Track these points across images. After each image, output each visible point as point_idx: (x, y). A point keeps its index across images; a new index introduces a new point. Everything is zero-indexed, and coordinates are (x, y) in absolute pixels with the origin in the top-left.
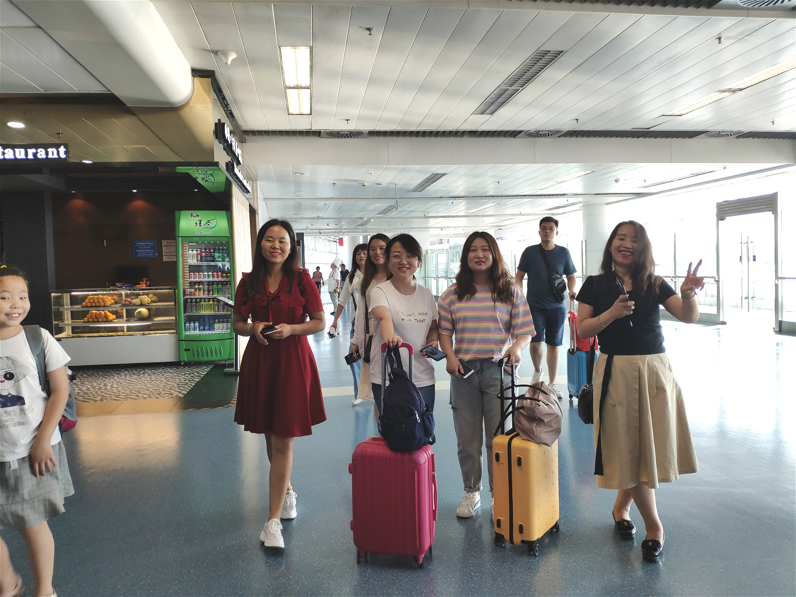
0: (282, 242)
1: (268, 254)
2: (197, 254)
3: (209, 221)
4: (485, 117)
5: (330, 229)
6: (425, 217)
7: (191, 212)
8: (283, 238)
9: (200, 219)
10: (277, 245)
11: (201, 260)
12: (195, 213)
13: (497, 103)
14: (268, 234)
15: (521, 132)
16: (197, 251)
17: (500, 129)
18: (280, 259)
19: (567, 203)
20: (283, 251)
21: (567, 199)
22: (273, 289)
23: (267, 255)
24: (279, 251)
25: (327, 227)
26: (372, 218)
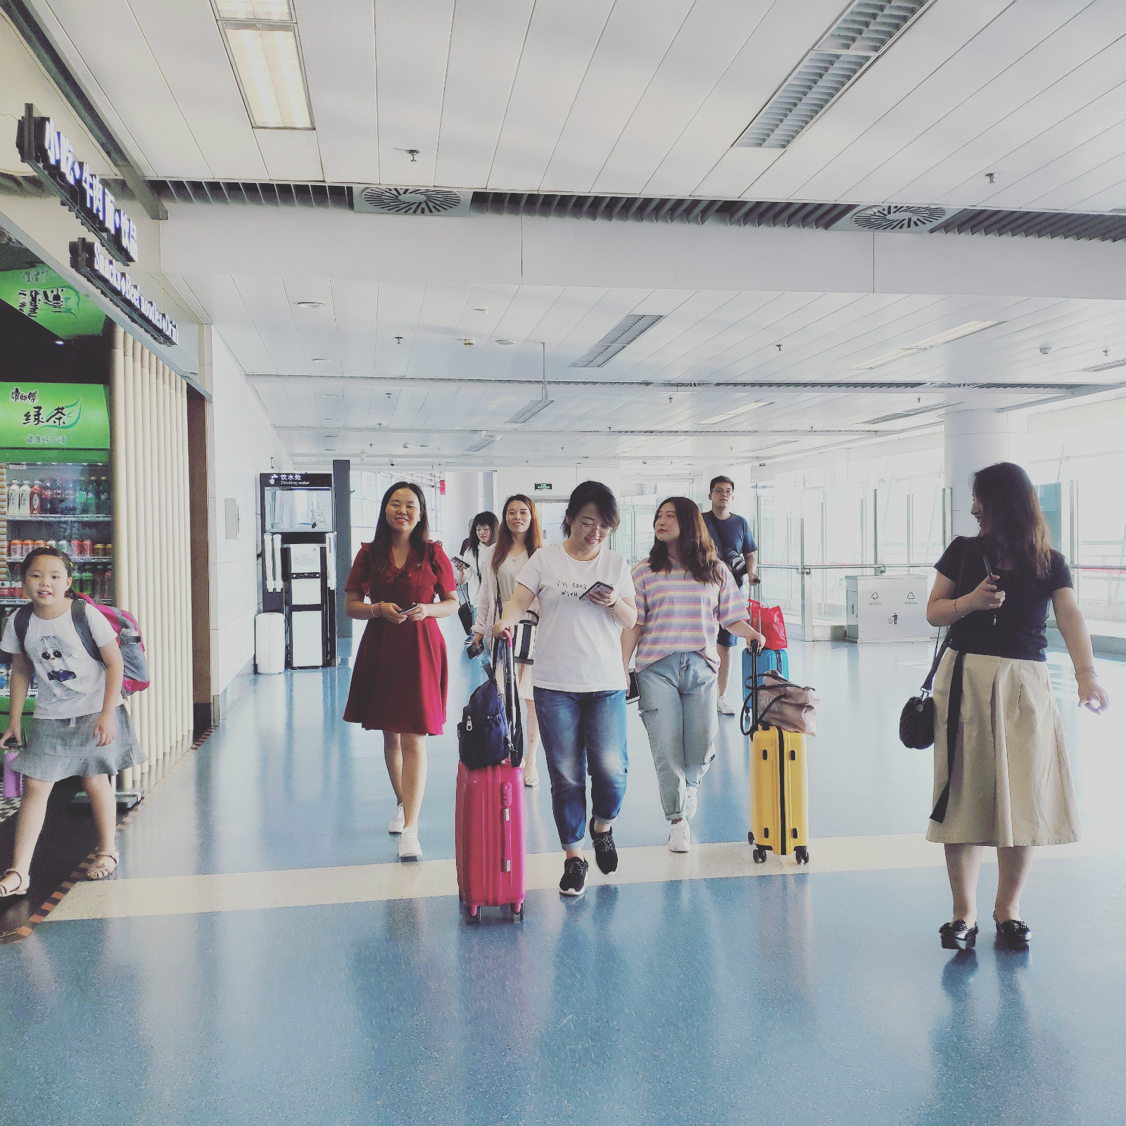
0: (410, 507)
1: (393, 520)
2: (32, 494)
3: (59, 410)
4: (767, 154)
5: (411, 457)
6: (612, 432)
7: (13, 386)
8: (411, 502)
9: (37, 403)
10: (404, 510)
11: (43, 509)
12: (25, 388)
13: (802, 109)
14: (394, 497)
15: (850, 207)
16: (32, 486)
17: (799, 197)
18: (408, 528)
19: (917, 405)
20: (411, 518)
21: (917, 396)
22: (399, 563)
23: (391, 521)
24: (407, 518)
25: (405, 451)
26: (499, 432)
